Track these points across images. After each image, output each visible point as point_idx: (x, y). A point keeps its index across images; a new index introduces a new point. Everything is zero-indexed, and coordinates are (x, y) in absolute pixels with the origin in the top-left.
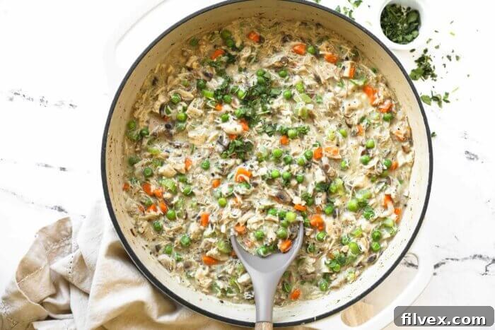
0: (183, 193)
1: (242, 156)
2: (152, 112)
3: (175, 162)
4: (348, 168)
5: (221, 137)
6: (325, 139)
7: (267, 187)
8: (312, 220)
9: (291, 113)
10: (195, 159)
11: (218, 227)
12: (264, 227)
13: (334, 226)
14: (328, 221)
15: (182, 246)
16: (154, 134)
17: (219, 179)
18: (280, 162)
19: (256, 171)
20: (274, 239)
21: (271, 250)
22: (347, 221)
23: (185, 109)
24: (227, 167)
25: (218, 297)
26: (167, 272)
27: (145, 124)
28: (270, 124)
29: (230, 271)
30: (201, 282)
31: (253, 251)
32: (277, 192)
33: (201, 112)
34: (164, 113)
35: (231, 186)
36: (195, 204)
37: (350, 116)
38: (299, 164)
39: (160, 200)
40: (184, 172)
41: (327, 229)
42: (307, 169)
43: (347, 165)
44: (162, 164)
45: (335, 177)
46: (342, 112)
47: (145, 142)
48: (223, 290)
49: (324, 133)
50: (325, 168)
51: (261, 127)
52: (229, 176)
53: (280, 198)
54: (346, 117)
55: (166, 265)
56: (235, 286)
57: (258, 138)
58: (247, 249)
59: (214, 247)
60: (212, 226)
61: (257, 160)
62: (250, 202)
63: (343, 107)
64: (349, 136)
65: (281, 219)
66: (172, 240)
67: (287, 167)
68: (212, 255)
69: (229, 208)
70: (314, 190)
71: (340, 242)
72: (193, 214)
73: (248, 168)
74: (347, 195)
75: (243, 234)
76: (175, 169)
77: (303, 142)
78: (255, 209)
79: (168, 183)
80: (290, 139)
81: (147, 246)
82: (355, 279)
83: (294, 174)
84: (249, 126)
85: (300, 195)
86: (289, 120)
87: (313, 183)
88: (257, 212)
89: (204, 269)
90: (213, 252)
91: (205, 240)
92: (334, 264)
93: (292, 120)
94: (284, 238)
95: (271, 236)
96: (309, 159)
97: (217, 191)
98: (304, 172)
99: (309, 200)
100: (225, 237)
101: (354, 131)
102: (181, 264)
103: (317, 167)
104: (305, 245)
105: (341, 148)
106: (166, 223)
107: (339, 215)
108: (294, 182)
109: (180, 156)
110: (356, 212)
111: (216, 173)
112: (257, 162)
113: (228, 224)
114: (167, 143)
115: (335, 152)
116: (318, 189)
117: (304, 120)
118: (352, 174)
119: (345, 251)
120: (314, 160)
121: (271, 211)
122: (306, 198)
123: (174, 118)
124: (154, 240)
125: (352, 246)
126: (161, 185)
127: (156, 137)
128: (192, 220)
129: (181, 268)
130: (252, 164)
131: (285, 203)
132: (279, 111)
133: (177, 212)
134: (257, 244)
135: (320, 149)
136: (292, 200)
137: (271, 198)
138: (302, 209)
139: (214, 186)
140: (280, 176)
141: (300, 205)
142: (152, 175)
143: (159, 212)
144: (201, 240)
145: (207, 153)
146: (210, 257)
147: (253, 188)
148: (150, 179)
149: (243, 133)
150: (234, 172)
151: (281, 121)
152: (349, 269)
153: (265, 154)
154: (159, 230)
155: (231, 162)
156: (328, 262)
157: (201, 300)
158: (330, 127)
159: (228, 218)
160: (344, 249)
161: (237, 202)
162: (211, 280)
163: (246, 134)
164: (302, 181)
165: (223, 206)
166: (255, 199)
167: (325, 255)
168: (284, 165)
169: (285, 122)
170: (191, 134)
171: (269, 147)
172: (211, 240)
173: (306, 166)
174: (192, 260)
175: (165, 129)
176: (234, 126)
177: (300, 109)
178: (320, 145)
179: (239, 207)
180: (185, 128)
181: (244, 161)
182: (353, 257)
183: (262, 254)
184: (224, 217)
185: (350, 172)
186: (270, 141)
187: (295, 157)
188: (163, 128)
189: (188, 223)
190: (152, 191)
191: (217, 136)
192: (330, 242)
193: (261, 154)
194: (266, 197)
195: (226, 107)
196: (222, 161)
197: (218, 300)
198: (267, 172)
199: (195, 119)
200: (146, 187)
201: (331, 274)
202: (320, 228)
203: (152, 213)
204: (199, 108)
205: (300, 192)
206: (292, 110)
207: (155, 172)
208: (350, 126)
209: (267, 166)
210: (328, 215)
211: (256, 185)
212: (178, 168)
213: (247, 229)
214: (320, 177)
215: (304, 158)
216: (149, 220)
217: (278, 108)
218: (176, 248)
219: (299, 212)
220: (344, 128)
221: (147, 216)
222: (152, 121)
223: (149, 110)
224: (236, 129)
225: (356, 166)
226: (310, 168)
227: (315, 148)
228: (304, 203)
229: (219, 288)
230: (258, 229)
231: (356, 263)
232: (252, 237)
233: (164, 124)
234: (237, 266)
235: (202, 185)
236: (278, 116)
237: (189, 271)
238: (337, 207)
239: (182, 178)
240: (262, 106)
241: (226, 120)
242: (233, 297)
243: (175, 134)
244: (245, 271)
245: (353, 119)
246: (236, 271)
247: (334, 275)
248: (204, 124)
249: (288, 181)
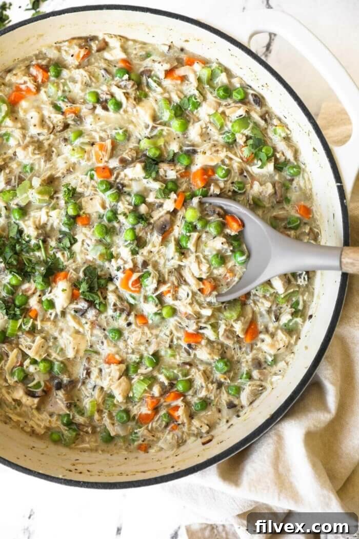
0: (153, 368)
1: (103, 282)
2: (38, 409)
3: (108, 378)
4: (126, 131)
5: (76, 311)
6: (83, 163)
7: (149, 247)
8: (198, 184)
9: (44, 210)
10: (106, 350)
11: (203, 320)
12: (206, 253)
13: (208, 153)
14: (200, 161)
15: (229, 371)
16: (69, 407)
17: (136, 315)
18: (114, 227)
19: (125, 262)
20: (224, 240)
21: (240, 245)
22: (201, 135)
23: (34, 362)
24: (118, 303)
25: (304, 321)
26: (265, 394)
27: (55, 417)
28: (60, 240)
29: (267, 304)
30: (281, 345)
31: (239, 270)
32: (156, 234)
33: (38, 339)
34: (39, 391)
35: (146, 298)
36: (170, 352)
37: (52, 126)
38: (118, 201)
39: (162, 400)
40: (123, 366)
41: (213, 164)
42: (125, 189)
43: (121, 131)
44: (112, 396)
45: (137, 150)
46: (45, 137)
47: (80, 419)
48: (294, 314)
49: (74, 164)
50: (125, 163)
51: (63, 254)
52: (132, 301)
53: (165, 230)
54: (52, 130)
55: (256, 395)
56: (288, 298)
57: (79, 258)
58: (236, 279)
59: (232, 326)
60: (201, 328)
61: (110, 261)
62: (170, 272)
63: (39, 134)
64: (81, 128)
65: (194, 228)
66: (220, 385)
67: (121, 218)
68: (243, 330)
69: (177, 304)
70: (156, 180)
71: (231, 145)
72: (184, 355)
73: (120, 275)
74: (164, 133)
75: (216, 284)
76: (119, 379)
77: (86, 194)
78: (180, 266)
79: (139, 388)
80: (81, 213)
81: (227, 421)
82: (285, 126)
83: (131, 208)
84: (62, 270)
85: (162, 201)
86: (54, 213)
87: (145, 181)
88: (185, 262)
89: (263, 341)
90: (238, 327)
91: (222, 339)
92: (263, 155)
93: (54, 208)
94: (223, 226)
95: (218, 244)
96: (110, 186)
97: (153, 319)
98: (129, 194)
99: (169, 188)
100: (219, 310)
101: (74, 120)
102: (255, 374)
103: (122, 175)
104: (234, 196)
105: (98, 139)
106: (195, 393)
107: (193, 145)
108: (143, 209)
109: (101, 370)
110: (189, 122)
111: (126, 319)
112: (113, 260)
113: (200, 305)
114: (83, 388)
115: (102, 148)
116: (154, 175)
117: (56, 192)
118: (135, 126)
119: (244, 139)
120: (113, 178)
121: (183, 243)
122: (166, 193)
123: (47, 377)
124: (220, 411)
125: (237, 128)
126: (141, 399)
127: (74, 404)
128: (192, 356)
129: (261, 373)
130: (115, 268)
131: (172, 223)
132: (41, 227)
133: (181, 378)
134: (230, 265)
135: (96, 169)
136: (168, 212)
137: (164, 242)
138: (181, 199)
139: (146, 323)
140: (133, 229)
141: (175, 201)
142: (127, 412)
143: (179, 402)
144: (222, 345)
145: (97, 332)
146: (246, 332)
147: (150, 268)
148: (132, 415)
149: (70, 280)
150: (126, 294)
151: (55, 225)
152: (270, 133)
153: (101, 249)
154: (205, 403)
155: (112, 298)
156: (260, 163)
157: (306, 348)
158: (67, 154)
159: (191, 304)
160: (241, 140)
161: (169, 292)
162: (279, 332)
163: (73, 275)
164: (142, 198)
165: (174, 311)
166: (165, 264)
167: (249, 168)
168: (119, 222)
169: (57, 219)
170: (70, 354)
171: (92, 242)
172: (221, 330)
173: (120, 190)
174: (249, 357)
175: (62, 390)
176: (60, 293)
177: (39, 197)
178: (92, 170)
179: (176, 288)
180: (62, 362)
181: (111, 279)
182: (253, 128)
183: (244, 258)
184: (189, 310)
185: (131, 128)
186: (83, 241)
187: (107, 205)
188: (61, 394)
189: (198, 362)
190: (149, 412)
191: (74, 317)
192: (231, 159)
193: (101, 255)
194: (163, 249)
195: (33, 303)
196: (110, 311)
197: (307, 322)
198: (126, 246)
199: (49, 347)
200: (142, 420)
201: (276, 160)
202: (210, 173)
203: (181, 413)
204: (33, 342)
205: (158, 201)
206: (40, 208)
207: (123, 408)
208: (66, 126)
209: (118, 247)
210: (192, 162)
211: (145, 264)
212: (117, 374)
213: (208, 278)
214: (136, 171)
215: (109, 193)
216: (191, 416)
217: (37, 228)
218: (232, 379)
219: (185, 203)
220: (69, 134)
221: (185, 421)
222: (50, 409)
223: (35, 412)
224: (64, 290)
225: (123, 119)
226: (123, 185)
227: (95, 177)
228: (173, 196)
229: (290, 321)
230: (208, 262)
231: (262, 123)
232: (220, 271)
233: (54, 392)
234: (260, 293)
235: (143, 340)
236: (48, 228)
237: (266, 362)
238: (181, 148)
239: (132, 369)
240: (33, 250)
241: (51, 304)
242: (304, 301)
243: (69, 377)
244: (269, 283)
245: (55, 121)
246: (268, 295)
247: (278, 155)
248: (56, 334)
249: (140, 218)
